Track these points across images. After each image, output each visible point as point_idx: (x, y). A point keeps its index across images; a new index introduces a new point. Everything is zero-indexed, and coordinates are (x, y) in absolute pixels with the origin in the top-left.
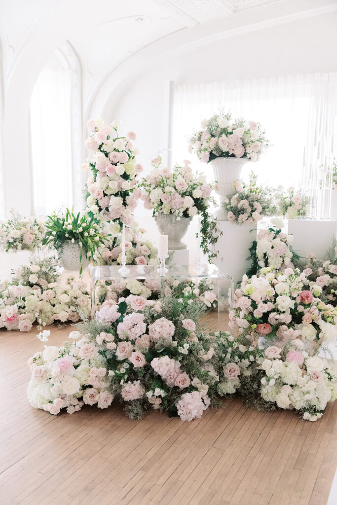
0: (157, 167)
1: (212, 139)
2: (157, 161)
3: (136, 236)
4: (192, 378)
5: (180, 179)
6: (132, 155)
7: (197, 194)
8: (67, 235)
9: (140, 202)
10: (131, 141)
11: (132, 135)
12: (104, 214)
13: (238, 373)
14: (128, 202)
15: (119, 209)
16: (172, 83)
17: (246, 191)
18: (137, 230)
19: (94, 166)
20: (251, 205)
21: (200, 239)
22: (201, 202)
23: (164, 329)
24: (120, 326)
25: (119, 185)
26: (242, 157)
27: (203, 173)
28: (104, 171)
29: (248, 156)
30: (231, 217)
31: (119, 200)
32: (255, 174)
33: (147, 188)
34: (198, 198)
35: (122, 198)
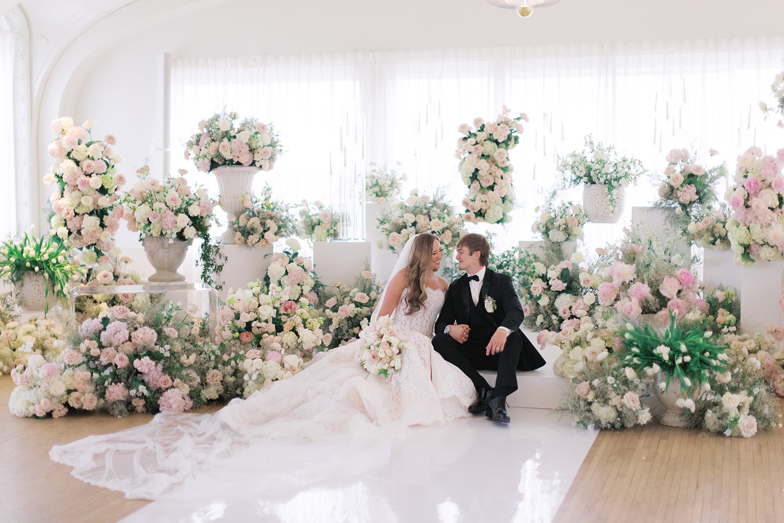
0: (144, 178)
1: (211, 144)
2: (144, 170)
3: (118, 266)
4: (174, 378)
5: (172, 193)
6: (111, 163)
7: (194, 211)
8: (28, 264)
9: (123, 223)
10: (109, 146)
11: (111, 139)
12: (74, 238)
13: (220, 378)
14: (106, 223)
15: (95, 231)
16: (167, 56)
17: (257, 207)
18: (118, 260)
19: (62, 177)
20: (263, 224)
21: (201, 269)
22: (202, 221)
23: (146, 336)
24: (103, 334)
25: (95, 202)
26: (250, 165)
27: (203, 185)
28: (75, 184)
29: (258, 164)
30: (239, 239)
31: (95, 220)
32: (270, 186)
33: (131, 204)
34: (195, 215)
35: (98, 218)
